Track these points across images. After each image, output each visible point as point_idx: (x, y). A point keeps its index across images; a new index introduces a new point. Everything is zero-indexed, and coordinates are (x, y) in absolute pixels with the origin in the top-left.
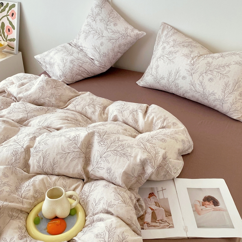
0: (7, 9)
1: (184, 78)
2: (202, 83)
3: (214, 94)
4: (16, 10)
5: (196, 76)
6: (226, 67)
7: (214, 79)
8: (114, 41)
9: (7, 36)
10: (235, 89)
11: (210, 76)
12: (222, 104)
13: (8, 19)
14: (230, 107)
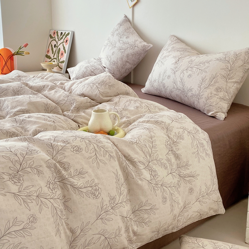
0: (64, 37)
1: (169, 77)
2: (182, 80)
4: (69, 37)
5: (178, 73)
6: (206, 63)
7: (193, 75)
8: (123, 50)
9: (60, 59)
10: (212, 83)
11: (190, 72)
12: (198, 100)
13: (63, 45)
14: (205, 102)
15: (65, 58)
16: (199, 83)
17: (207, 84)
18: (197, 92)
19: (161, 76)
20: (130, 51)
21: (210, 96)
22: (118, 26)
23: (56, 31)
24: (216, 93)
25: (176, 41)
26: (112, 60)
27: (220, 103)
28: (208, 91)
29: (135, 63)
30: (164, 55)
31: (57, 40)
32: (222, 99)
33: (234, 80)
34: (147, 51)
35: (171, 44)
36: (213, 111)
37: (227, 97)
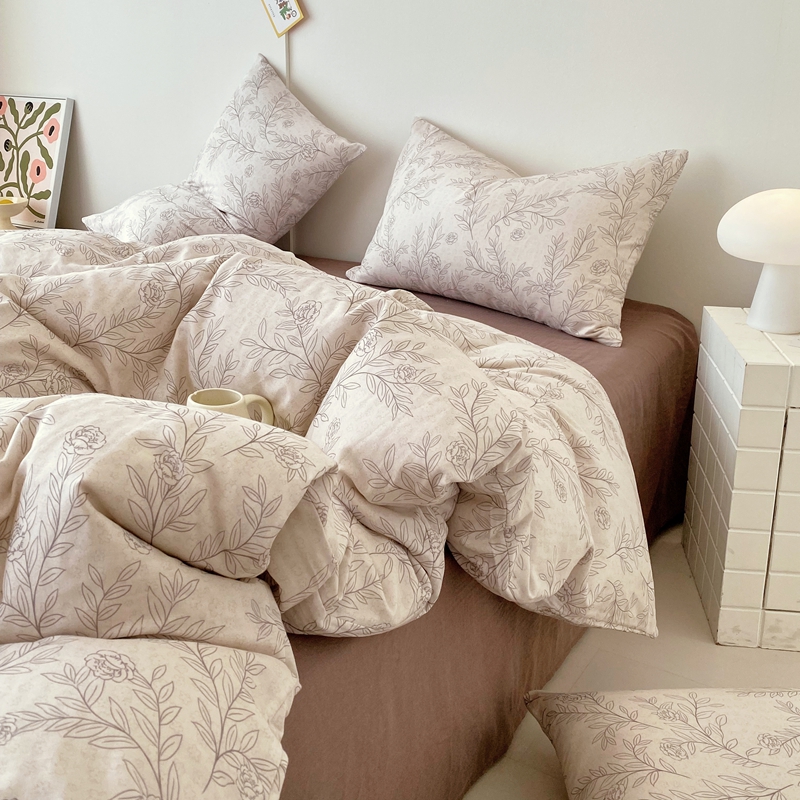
0: (40, 117)
1: (451, 238)
2: (494, 246)
3: (526, 272)
4: (60, 118)
5: (480, 228)
6: (557, 199)
7: (526, 231)
8: (280, 163)
9: (33, 184)
10: (581, 253)
11: (515, 225)
12: (547, 297)
13: (39, 143)
14: (569, 303)
15: (50, 181)
16: (547, 254)
17: (569, 255)
18: (545, 278)
19: (425, 236)
20: (301, 164)
21: (581, 285)
22: (250, 88)
23: (7, 99)
24: (595, 278)
25: (440, 136)
26: (249, 190)
27: (606, 302)
28: (575, 273)
29: (315, 198)
30: (417, 177)
31: (14, 127)
32: (609, 291)
33: (630, 242)
36: (591, 324)
37: (619, 286)
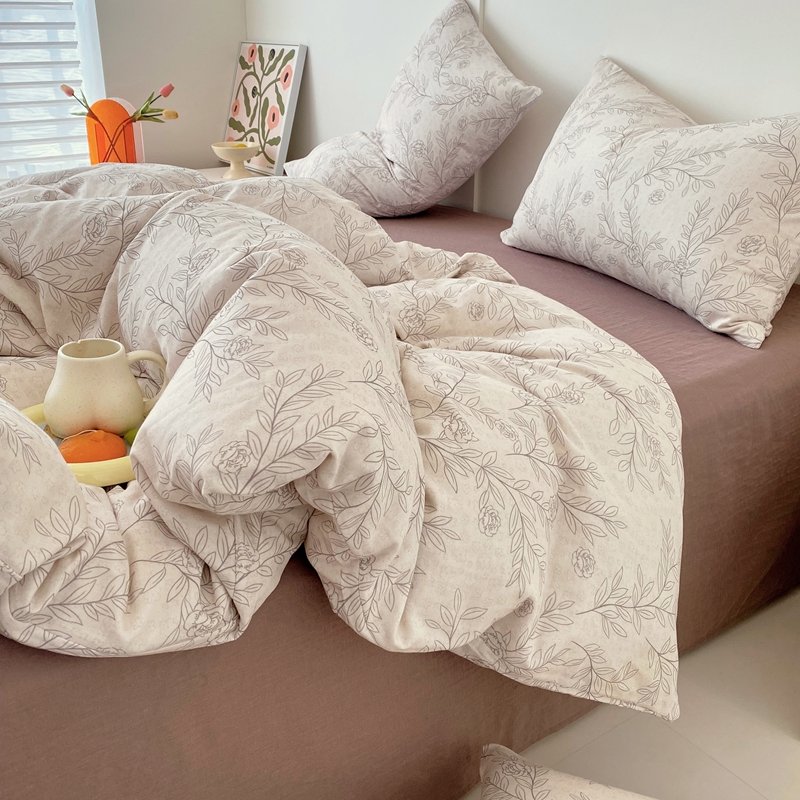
0: (279, 64)
1: (587, 198)
2: (628, 210)
3: (659, 244)
4: (293, 64)
5: (617, 187)
6: (713, 155)
7: (668, 193)
8: (448, 108)
9: (269, 131)
10: (728, 225)
12: (679, 277)
13: (277, 90)
14: (703, 287)
15: (281, 129)
16: (686, 223)
17: (712, 226)
18: (678, 253)
19: (564, 195)
20: (469, 110)
21: (720, 265)
22: (436, 26)
23: (257, 46)
24: (741, 257)
25: (618, 77)
26: (415, 137)
27: (753, 290)
28: (716, 249)
29: (486, 148)
30: (575, 125)
31: (260, 74)
32: (760, 277)
34: (522, 110)
35: (602, 86)
36: (727, 316)
37: (777, 272)
